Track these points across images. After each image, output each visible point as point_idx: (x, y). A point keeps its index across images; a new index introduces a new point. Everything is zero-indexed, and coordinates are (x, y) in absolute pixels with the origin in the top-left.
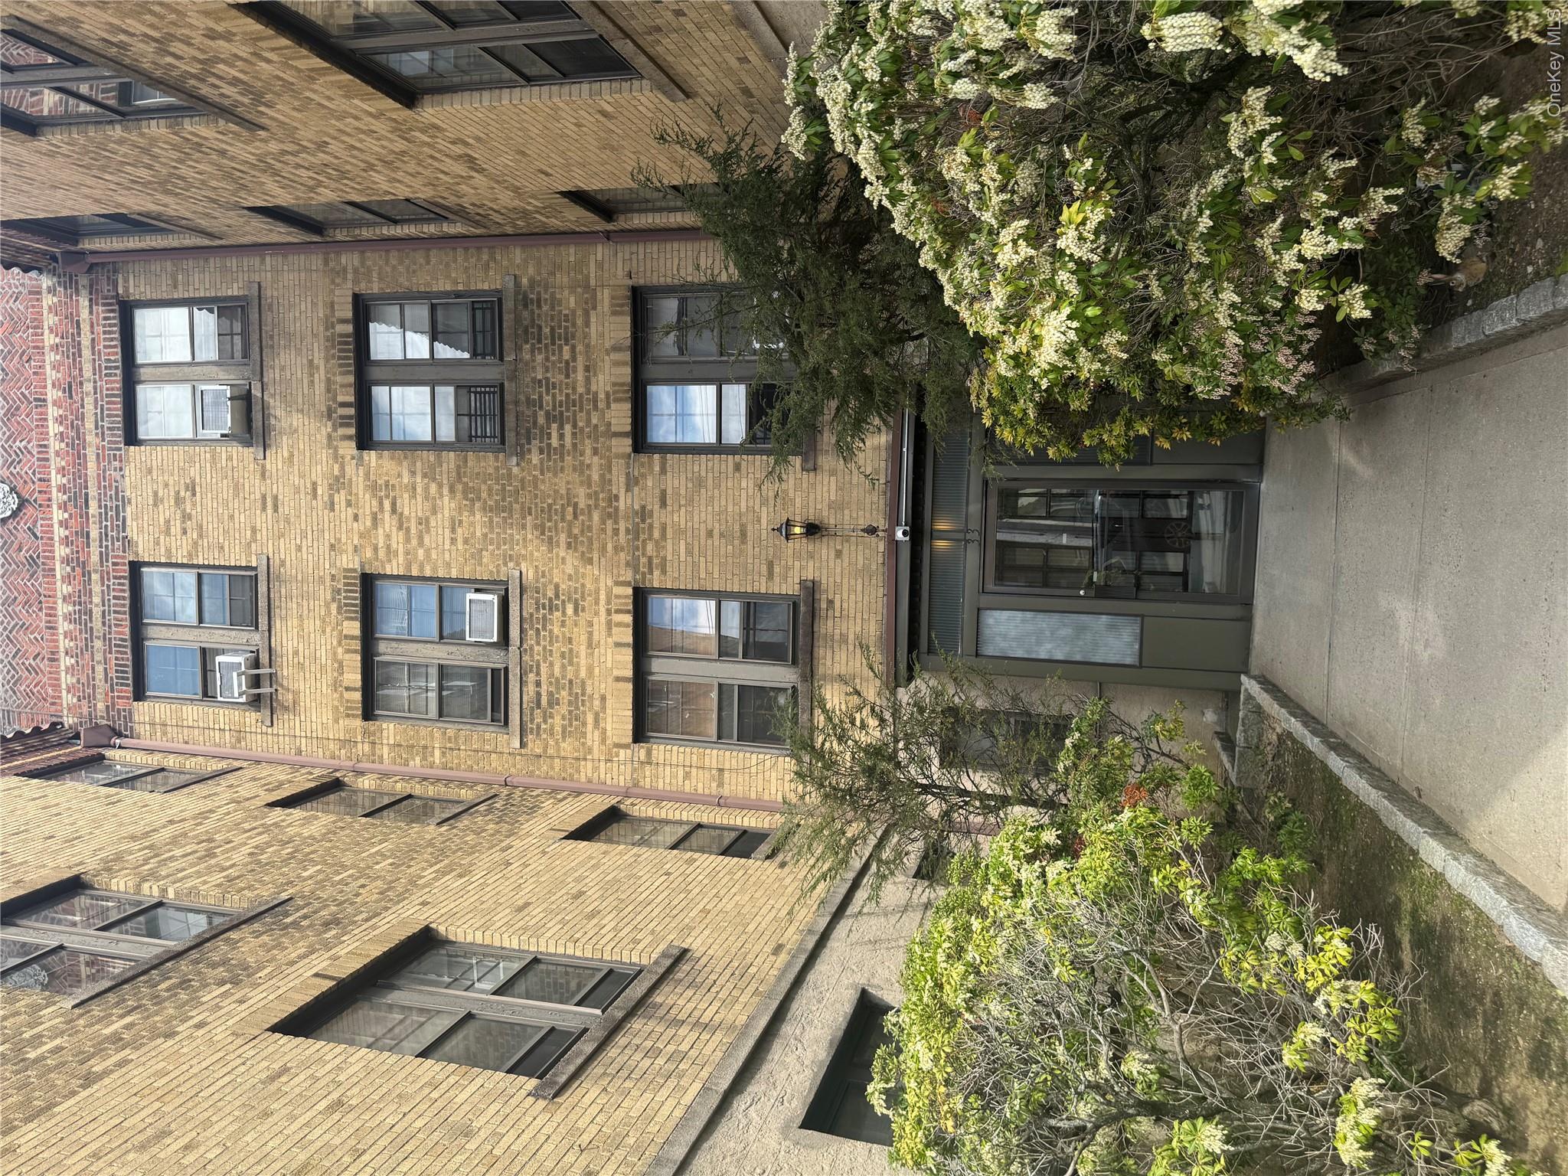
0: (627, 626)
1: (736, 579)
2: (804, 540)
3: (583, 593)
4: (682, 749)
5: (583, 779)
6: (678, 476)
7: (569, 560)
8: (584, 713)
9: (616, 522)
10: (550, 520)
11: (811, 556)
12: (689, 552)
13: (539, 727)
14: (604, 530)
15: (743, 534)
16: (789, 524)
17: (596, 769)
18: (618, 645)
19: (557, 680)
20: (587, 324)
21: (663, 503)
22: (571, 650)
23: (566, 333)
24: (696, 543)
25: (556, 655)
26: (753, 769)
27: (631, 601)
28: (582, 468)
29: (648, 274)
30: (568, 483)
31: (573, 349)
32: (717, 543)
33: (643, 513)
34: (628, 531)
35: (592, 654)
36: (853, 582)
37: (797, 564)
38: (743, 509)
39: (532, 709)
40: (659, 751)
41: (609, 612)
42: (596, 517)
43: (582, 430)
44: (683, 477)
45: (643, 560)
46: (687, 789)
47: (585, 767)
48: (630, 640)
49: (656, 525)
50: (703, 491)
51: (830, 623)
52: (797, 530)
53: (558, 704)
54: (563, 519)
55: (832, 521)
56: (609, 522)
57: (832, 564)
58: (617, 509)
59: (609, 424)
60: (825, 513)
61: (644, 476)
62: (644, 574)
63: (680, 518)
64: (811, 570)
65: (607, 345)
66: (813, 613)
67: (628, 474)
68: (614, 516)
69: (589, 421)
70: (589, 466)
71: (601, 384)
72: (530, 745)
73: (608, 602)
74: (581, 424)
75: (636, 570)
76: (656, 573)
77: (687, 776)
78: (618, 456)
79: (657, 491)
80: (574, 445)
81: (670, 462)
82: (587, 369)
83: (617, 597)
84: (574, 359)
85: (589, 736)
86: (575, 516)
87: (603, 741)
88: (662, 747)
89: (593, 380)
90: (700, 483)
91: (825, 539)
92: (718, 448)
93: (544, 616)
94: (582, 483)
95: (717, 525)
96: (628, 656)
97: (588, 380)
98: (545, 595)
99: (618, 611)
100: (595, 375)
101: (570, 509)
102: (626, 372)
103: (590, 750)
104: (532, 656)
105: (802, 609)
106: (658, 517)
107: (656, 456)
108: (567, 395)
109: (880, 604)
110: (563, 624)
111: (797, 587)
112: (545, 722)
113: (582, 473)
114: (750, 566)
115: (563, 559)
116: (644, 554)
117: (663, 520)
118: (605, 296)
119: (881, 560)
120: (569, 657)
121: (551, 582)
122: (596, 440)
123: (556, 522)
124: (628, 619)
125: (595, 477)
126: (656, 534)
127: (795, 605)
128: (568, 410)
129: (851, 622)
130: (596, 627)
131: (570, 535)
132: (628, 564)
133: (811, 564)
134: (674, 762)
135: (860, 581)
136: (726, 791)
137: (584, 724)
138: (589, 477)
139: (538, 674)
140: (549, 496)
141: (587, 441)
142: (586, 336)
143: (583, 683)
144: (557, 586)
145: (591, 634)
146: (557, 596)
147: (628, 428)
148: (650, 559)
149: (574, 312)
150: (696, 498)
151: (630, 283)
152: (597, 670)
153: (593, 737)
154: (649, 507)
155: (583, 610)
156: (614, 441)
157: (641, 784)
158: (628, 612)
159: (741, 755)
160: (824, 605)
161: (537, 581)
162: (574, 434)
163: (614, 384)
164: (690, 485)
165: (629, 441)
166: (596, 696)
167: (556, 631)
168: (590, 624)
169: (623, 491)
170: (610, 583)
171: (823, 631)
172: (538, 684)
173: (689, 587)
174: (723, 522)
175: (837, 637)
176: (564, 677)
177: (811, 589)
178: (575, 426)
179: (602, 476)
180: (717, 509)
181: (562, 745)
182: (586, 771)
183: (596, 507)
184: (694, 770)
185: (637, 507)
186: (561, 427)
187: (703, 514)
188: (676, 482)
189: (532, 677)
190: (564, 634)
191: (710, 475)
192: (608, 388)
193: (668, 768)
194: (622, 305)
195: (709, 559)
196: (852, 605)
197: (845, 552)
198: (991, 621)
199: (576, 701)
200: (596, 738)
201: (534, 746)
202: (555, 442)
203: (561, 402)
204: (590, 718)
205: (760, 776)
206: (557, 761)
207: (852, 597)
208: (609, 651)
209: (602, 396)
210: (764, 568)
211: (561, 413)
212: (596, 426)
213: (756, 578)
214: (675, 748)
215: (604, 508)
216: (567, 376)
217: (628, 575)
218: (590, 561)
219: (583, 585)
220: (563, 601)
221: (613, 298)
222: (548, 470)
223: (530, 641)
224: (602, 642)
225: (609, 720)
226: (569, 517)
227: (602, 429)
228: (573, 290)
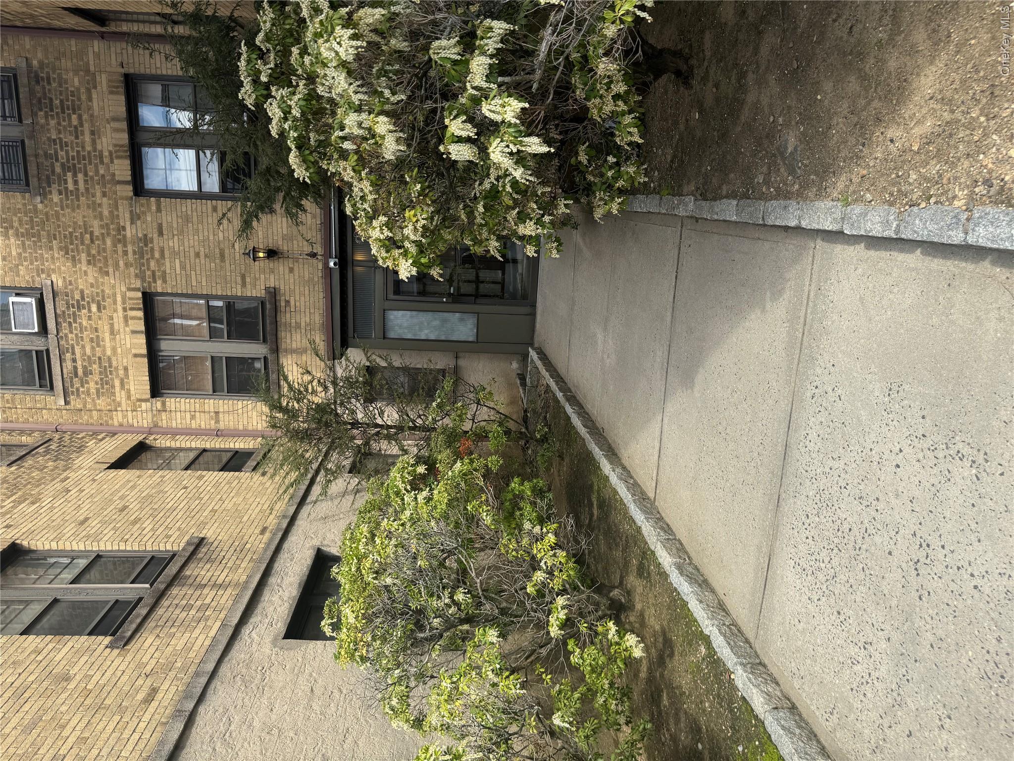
0: (140, 319)
1: (219, 286)
2: (267, 261)
3: (103, 297)
4: (187, 400)
5: (116, 423)
6: (170, 214)
7: (90, 272)
8: (112, 379)
9: (125, 246)
10: (72, 244)
11: (272, 271)
12: (183, 267)
13: (78, 390)
14: (116, 252)
15: (222, 256)
16: (255, 250)
17: (125, 417)
18: (134, 332)
19: (89, 357)
20: (90, 99)
21: (161, 233)
22: (98, 337)
23: (73, 105)
24: (187, 261)
25: (87, 340)
26: (240, 411)
27: (141, 301)
28: (94, 206)
29: (137, 65)
30: (84, 217)
31: (80, 117)
32: (203, 262)
33: (146, 240)
34: (134, 253)
35: (114, 339)
36: (302, 289)
37: (262, 276)
38: (221, 238)
39: (71, 378)
40: (171, 403)
41: (125, 310)
42: (109, 242)
43: (92, 178)
44: (174, 215)
45: (148, 273)
46: (194, 426)
47: (117, 415)
48: (143, 328)
49: (156, 248)
50: (190, 225)
51: (288, 315)
52: (261, 255)
53: (91, 374)
54: (82, 243)
55: (285, 248)
56: (120, 246)
57: (287, 276)
58: (125, 236)
59: (114, 175)
60: (280, 243)
61: (144, 213)
62: (149, 282)
63: (174, 243)
64: (272, 280)
65: (107, 116)
66: (276, 309)
67: (131, 212)
68: (124, 241)
69: (97, 171)
70: (100, 205)
71: (105, 145)
72: (72, 403)
73: (124, 302)
74: (91, 174)
75: (143, 280)
76: (159, 282)
77: (193, 417)
78: (122, 198)
79: (155, 225)
80: (87, 189)
81: (163, 204)
82: (93, 133)
83: (130, 299)
84: (82, 125)
85: (117, 394)
86: (92, 241)
87: (129, 397)
88: (173, 400)
89: (98, 141)
90: (187, 219)
91: (281, 260)
92: (200, 195)
93: (74, 313)
94: (95, 217)
95: (202, 249)
96: (142, 340)
97: (94, 142)
98: (73, 298)
99: (131, 309)
100: (99, 138)
101: (88, 236)
102: (124, 138)
103: (119, 404)
104: (67, 341)
105: (268, 306)
106: (157, 242)
107: (152, 199)
108: (78, 152)
109: (321, 303)
110: (90, 318)
111: (263, 292)
112: (82, 386)
113: (94, 210)
114: (229, 278)
115: (85, 272)
116: (148, 269)
117: (162, 245)
118: (103, 80)
119: (320, 275)
120: (97, 341)
121: (77, 288)
122: (104, 186)
123: (77, 245)
124: (140, 314)
125: (106, 213)
126: (157, 255)
127: (263, 304)
128: (79, 163)
129: (303, 314)
130: (115, 320)
131: (89, 254)
132: (136, 276)
133: (272, 277)
134: (183, 409)
135: (307, 288)
136: (221, 426)
137: (113, 387)
138: (101, 213)
139: (73, 353)
140: (69, 226)
141: (97, 187)
142: (90, 108)
143: (109, 359)
144: (82, 292)
145: (112, 325)
146: (83, 299)
147: (129, 178)
148: (153, 272)
149: (78, 89)
150: (186, 230)
151: (123, 71)
152: (119, 350)
153: (120, 396)
154: (150, 236)
155: (105, 308)
156: (119, 187)
157: (160, 424)
158: (139, 309)
159: (231, 402)
160: (283, 304)
161: (66, 288)
162: (86, 181)
163: (115, 145)
164: (180, 221)
165: (130, 188)
166: (121, 368)
167: (84, 323)
168: (111, 318)
169: (128, 224)
170: (124, 289)
171: (283, 320)
172: (74, 360)
173: (185, 292)
174: (206, 247)
175: (293, 324)
176: (94, 355)
177: (273, 293)
178: (86, 175)
179: (111, 212)
180: (201, 238)
181: (98, 402)
182: (118, 418)
183: (108, 234)
184: (198, 414)
185: (140, 235)
186: (75, 175)
187: (191, 242)
188: (169, 219)
189: (68, 356)
190: (91, 325)
191: (195, 214)
192: (111, 148)
193: (178, 414)
194: (117, 87)
195: (198, 272)
196: (302, 303)
197: (296, 269)
198: (392, 317)
199: (104, 372)
200: (123, 396)
201: (75, 403)
202: (71, 186)
203: (73, 157)
204: (117, 383)
205: (245, 415)
206: (94, 413)
207: (302, 298)
208: (128, 337)
209: (106, 154)
210: (239, 279)
211: (74, 165)
212: (103, 176)
213: (234, 285)
214: (183, 400)
215: (115, 236)
216: (77, 137)
217: (138, 284)
218: (107, 274)
219: (103, 291)
220: (88, 303)
221: (109, 81)
222: (67, 207)
223: (65, 330)
224: (121, 330)
225: (132, 383)
226: (87, 242)
227: (108, 178)
228: (76, 72)
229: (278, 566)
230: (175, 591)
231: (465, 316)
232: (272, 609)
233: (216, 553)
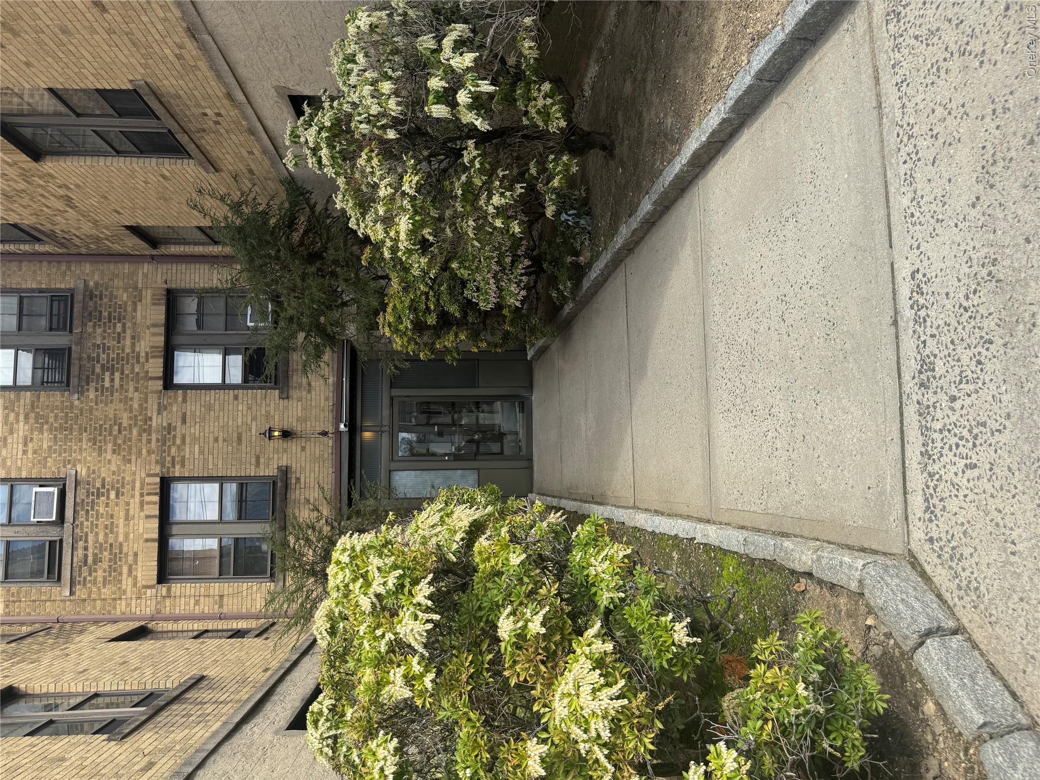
0: (155, 503)
1: (234, 468)
2: (281, 441)
3: (123, 483)
4: (193, 585)
5: (118, 613)
6: (194, 405)
7: (113, 462)
8: (121, 566)
9: (150, 435)
10: (100, 435)
11: (285, 451)
12: (201, 452)
13: (85, 579)
14: (140, 440)
15: (239, 439)
16: (271, 430)
17: (128, 605)
18: (148, 517)
19: (101, 544)
20: (135, 310)
21: (184, 421)
22: (112, 523)
23: (119, 315)
24: (206, 446)
25: (101, 527)
26: (245, 593)
27: (158, 486)
28: (126, 400)
29: (179, 281)
30: (115, 410)
31: (124, 325)
32: (221, 446)
33: (170, 428)
34: (158, 440)
35: (128, 524)
36: (312, 466)
37: (276, 456)
38: (240, 424)
39: (80, 567)
40: (177, 588)
41: (142, 495)
42: (135, 432)
43: (127, 376)
44: (198, 404)
45: (168, 459)
46: (197, 611)
47: (120, 604)
48: (157, 513)
49: (179, 436)
50: (212, 413)
51: (298, 492)
52: (276, 434)
53: (101, 561)
54: (110, 434)
55: (299, 429)
56: (144, 435)
57: (299, 455)
58: (150, 426)
59: (147, 372)
60: (295, 424)
61: (171, 404)
62: (169, 468)
63: (196, 430)
64: (285, 459)
65: (148, 323)
66: (286, 486)
67: (159, 403)
68: (149, 431)
69: (133, 370)
70: (131, 399)
71: (143, 347)
72: (77, 593)
73: (142, 488)
74: (126, 372)
75: (163, 465)
76: (178, 467)
77: (197, 603)
78: (152, 392)
79: (180, 414)
80: (121, 386)
81: (189, 395)
82: (133, 338)
83: (148, 484)
84: (124, 331)
85: (124, 582)
86: (120, 432)
87: (135, 585)
88: (179, 585)
89: (137, 344)
90: (210, 408)
91: (294, 440)
92: (223, 386)
93: (93, 501)
94: (125, 410)
95: (221, 434)
96: (155, 524)
97: (133, 345)
98: (94, 486)
99: (148, 494)
100: (139, 341)
101: (116, 427)
102: (161, 340)
103: (125, 592)
104: (82, 529)
105: (279, 484)
106: (180, 430)
107: (180, 392)
108: (118, 354)
109: (330, 478)
110: (107, 505)
111: (276, 471)
112: (90, 575)
113: (126, 403)
114: (244, 460)
115: (109, 461)
116: (169, 455)
117: (184, 432)
118: (148, 295)
119: (330, 451)
120: (111, 528)
121: (99, 477)
122: (137, 382)
123: (105, 436)
124: (156, 499)
125: (136, 406)
126: (178, 442)
127: (274, 483)
128: (118, 363)
129: (312, 490)
130: (132, 506)
131: (115, 444)
132: (157, 462)
133: (285, 456)
134: (188, 593)
135: (317, 464)
136: (225, 610)
137: (121, 574)
138: (131, 406)
139: (86, 541)
140: (101, 419)
141: (131, 383)
142: (133, 317)
143: (121, 545)
144: (103, 480)
145: (127, 511)
146: (103, 486)
147: (161, 374)
148: (173, 458)
149: (126, 303)
150: (207, 418)
151: (166, 286)
152: (132, 535)
153: (127, 583)
154: (174, 424)
155: (123, 494)
156: (150, 383)
157: (163, 612)
158: (155, 494)
159: (236, 584)
160: (293, 481)
161: (89, 477)
162: (121, 379)
163: (152, 347)
164: (203, 409)
165: (161, 382)
166: (131, 553)
167: (101, 511)
168: (128, 504)
169: (155, 414)
170: (143, 475)
171: (293, 497)
172: (86, 549)
173: (201, 475)
174: (225, 432)
175: (302, 501)
176: (106, 542)
177: (285, 472)
178: (122, 373)
179: (141, 405)
180: (221, 424)
181: (103, 590)
182: (121, 607)
183: (135, 425)
184: (202, 599)
185: (165, 424)
186: (112, 374)
187: (212, 428)
188: (193, 408)
189: (81, 544)
190: (107, 512)
191: (217, 402)
192: (147, 350)
193: (183, 599)
194: (160, 300)
195: (215, 456)
196: (312, 480)
197: (308, 447)
198: (397, 478)
199: (114, 559)
200: (129, 583)
201: (81, 592)
202: (107, 384)
203: (113, 359)
204: (125, 570)
205: (249, 597)
206: (98, 602)
207: (312, 475)
208: (141, 521)
209: (143, 354)
210: (253, 460)
211: (113, 366)
212: (138, 373)
213: (248, 466)
214: (188, 585)
215: (141, 426)
216: (119, 342)
217: (157, 469)
218: (130, 461)
219: (123, 478)
220: (108, 490)
221: (154, 295)
222: (101, 402)
223: (82, 519)
224: (136, 516)
225: (140, 569)
226: (115, 433)
227: (142, 375)
228: (125, 289)
229: (280, 689)
230: (174, 707)
231: (467, 472)
232: (274, 714)
233: (218, 684)
